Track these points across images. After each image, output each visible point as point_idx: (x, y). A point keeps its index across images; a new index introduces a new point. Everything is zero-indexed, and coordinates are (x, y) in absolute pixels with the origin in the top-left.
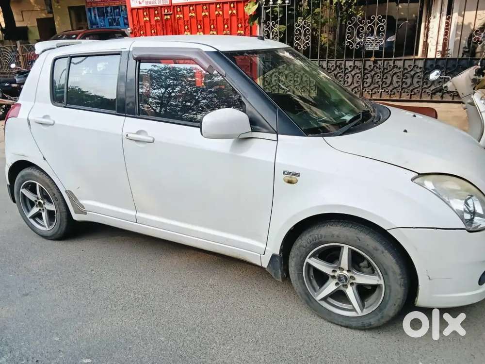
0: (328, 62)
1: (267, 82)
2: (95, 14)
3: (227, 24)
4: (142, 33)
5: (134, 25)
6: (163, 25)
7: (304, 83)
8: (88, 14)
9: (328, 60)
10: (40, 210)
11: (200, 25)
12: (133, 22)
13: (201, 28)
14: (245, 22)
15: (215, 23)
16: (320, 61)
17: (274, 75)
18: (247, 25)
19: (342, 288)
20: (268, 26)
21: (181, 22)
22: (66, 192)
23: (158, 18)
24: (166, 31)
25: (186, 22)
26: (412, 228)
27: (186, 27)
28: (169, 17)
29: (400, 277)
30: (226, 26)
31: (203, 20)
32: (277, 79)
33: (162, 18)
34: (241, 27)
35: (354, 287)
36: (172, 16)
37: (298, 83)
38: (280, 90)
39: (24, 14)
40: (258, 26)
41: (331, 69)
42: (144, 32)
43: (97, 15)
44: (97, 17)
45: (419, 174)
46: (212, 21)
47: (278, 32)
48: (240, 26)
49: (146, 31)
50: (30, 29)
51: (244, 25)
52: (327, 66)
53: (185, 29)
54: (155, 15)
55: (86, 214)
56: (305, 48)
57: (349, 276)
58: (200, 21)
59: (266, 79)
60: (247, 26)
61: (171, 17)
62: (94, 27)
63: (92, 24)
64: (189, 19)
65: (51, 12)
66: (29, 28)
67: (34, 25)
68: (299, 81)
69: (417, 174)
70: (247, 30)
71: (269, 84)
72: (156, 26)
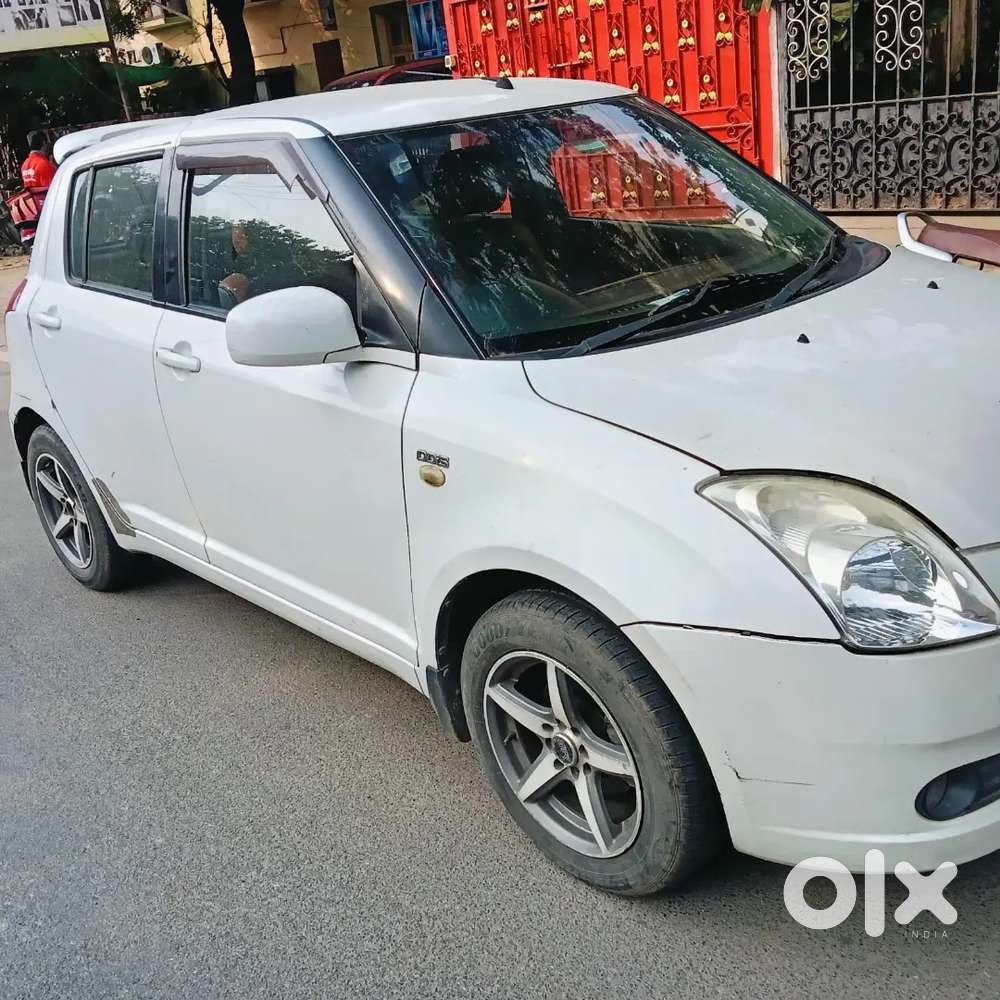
0: (977, 103)
1: (801, 171)
2: (429, 22)
3: (687, 17)
4: (477, 65)
5: (459, 47)
6: (527, 38)
7: (908, 172)
8: (413, 22)
9: (976, 98)
10: (71, 520)
11: (618, 28)
12: (457, 39)
13: (619, 37)
14: (736, 8)
15: (657, 18)
16: (951, 101)
17: (818, 151)
18: (742, 13)
19: (569, 775)
20: (798, 10)
21: (570, 26)
22: (94, 482)
23: (516, 21)
24: (535, 53)
25: (581, 24)
26: (681, 625)
27: (583, 39)
28: (539, 15)
29: (670, 762)
30: (685, 24)
31: (625, 12)
32: (827, 161)
33: (523, 19)
34: (727, 20)
35: (591, 775)
36: (549, 12)
37: (891, 170)
38: (838, 194)
39: (286, 33)
40: (774, 12)
41: (986, 125)
42: (484, 62)
43: (434, 22)
44: (434, 29)
45: (723, 472)
46: (648, 14)
47: (828, 24)
48: (722, 17)
49: (487, 62)
50: (301, 71)
51: (735, 16)
52: (975, 117)
53: (579, 42)
54: (508, 15)
55: (134, 535)
56: (906, 65)
57: (578, 745)
58: (618, 17)
59: (799, 163)
60: (743, 18)
61: (545, 16)
62: (428, 53)
63: (422, 46)
64: (589, 16)
65: (332, 27)
66: (297, 67)
67: (309, 62)
68: (892, 164)
69: (717, 472)
70: (742, 27)
71: (807, 178)
72: (511, 45)
